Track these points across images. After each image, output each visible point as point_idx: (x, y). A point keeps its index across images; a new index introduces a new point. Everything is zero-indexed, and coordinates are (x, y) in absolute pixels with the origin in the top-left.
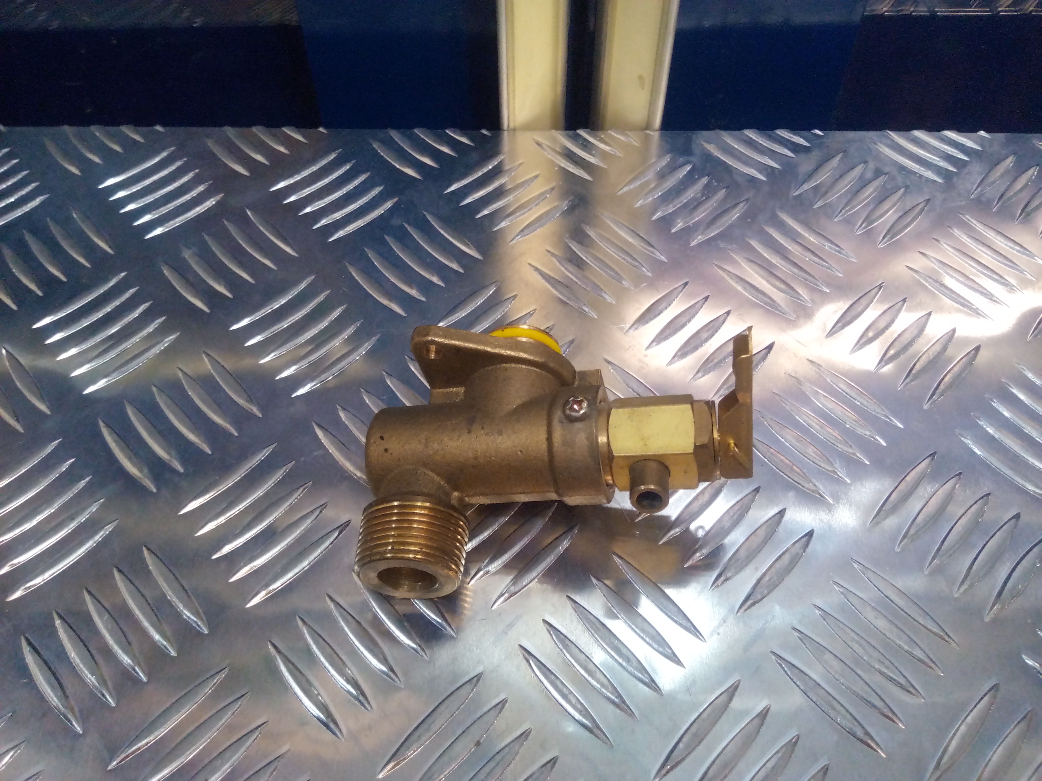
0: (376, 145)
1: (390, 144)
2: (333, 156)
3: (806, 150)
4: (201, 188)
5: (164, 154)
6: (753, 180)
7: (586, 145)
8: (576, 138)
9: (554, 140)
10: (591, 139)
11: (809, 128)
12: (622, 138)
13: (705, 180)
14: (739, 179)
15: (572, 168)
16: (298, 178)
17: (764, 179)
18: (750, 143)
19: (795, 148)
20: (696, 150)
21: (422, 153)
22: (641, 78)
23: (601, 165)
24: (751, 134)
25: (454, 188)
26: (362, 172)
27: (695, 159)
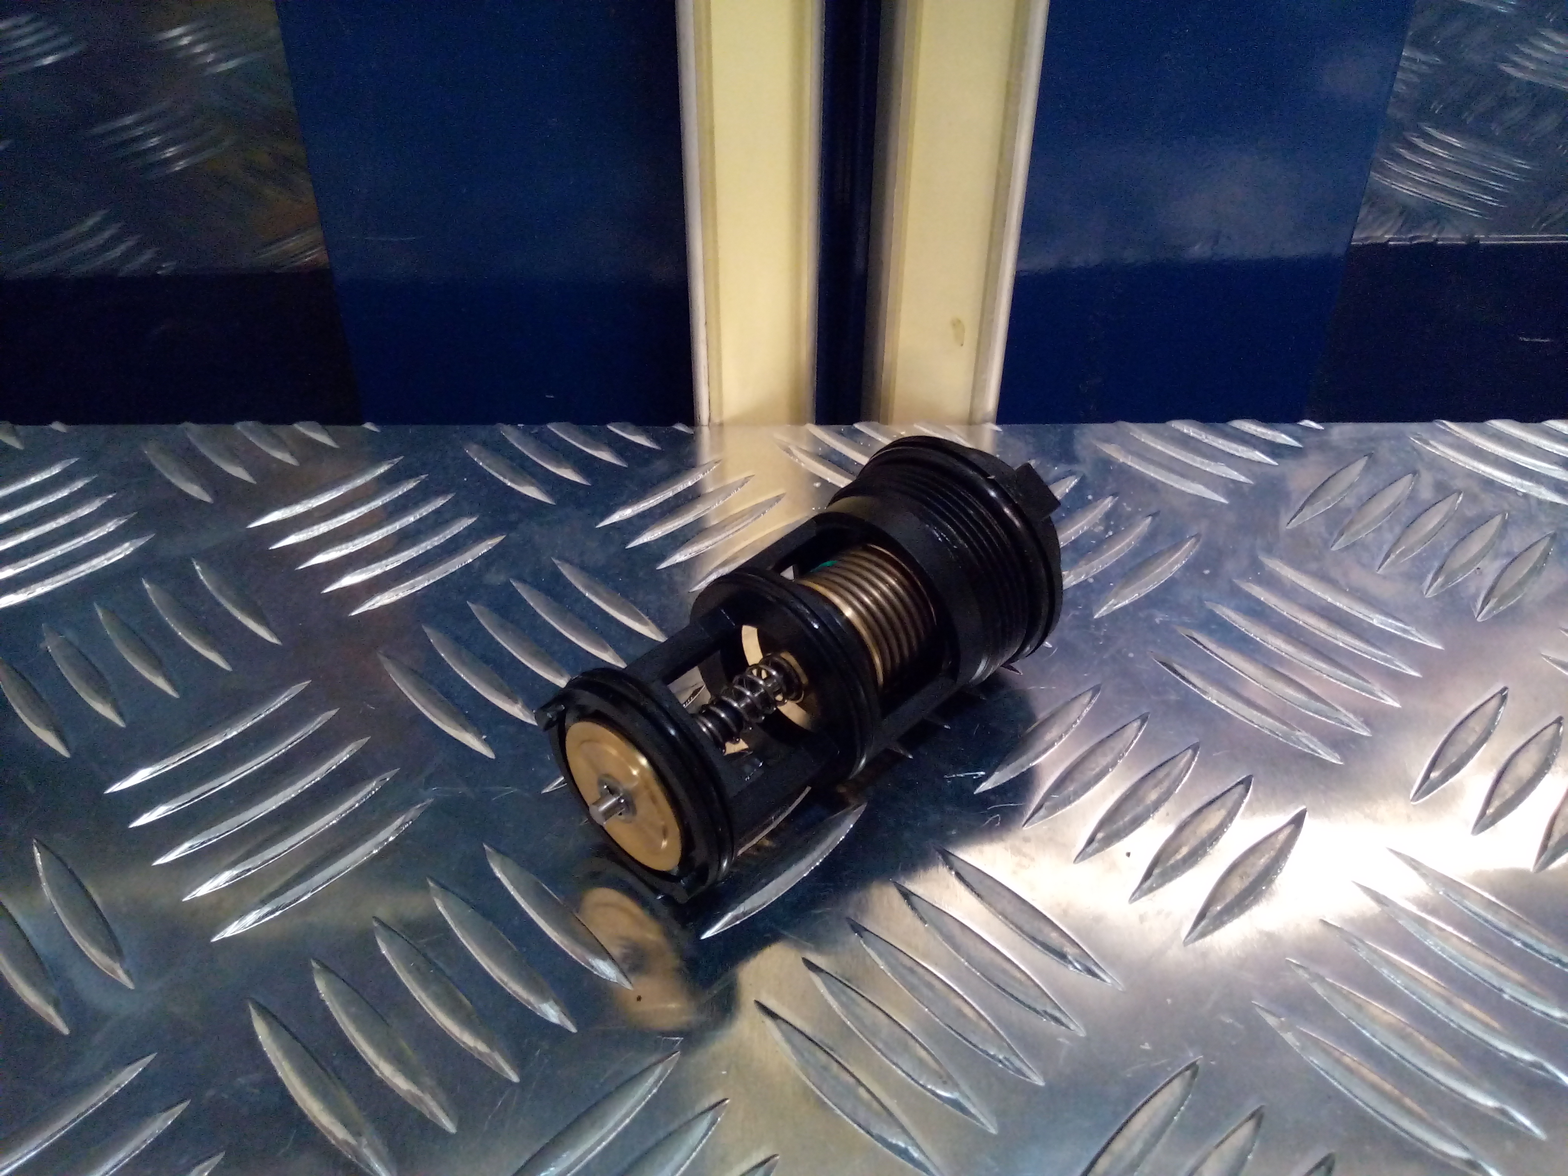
0: (471, 450)
1: (498, 447)
2: (385, 468)
3: (1296, 452)
6: (1203, 503)
8: (853, 437)
9: (812, 439)
13: (1107, 503)
16: (311, 504)
17: (1224, 501)
19: (1274, 449)
20: (1084, 454)
21: (559, 464)
24: (1185, 428)
25: (616, 517)
26: (438, 494)
27: (1083, 469)
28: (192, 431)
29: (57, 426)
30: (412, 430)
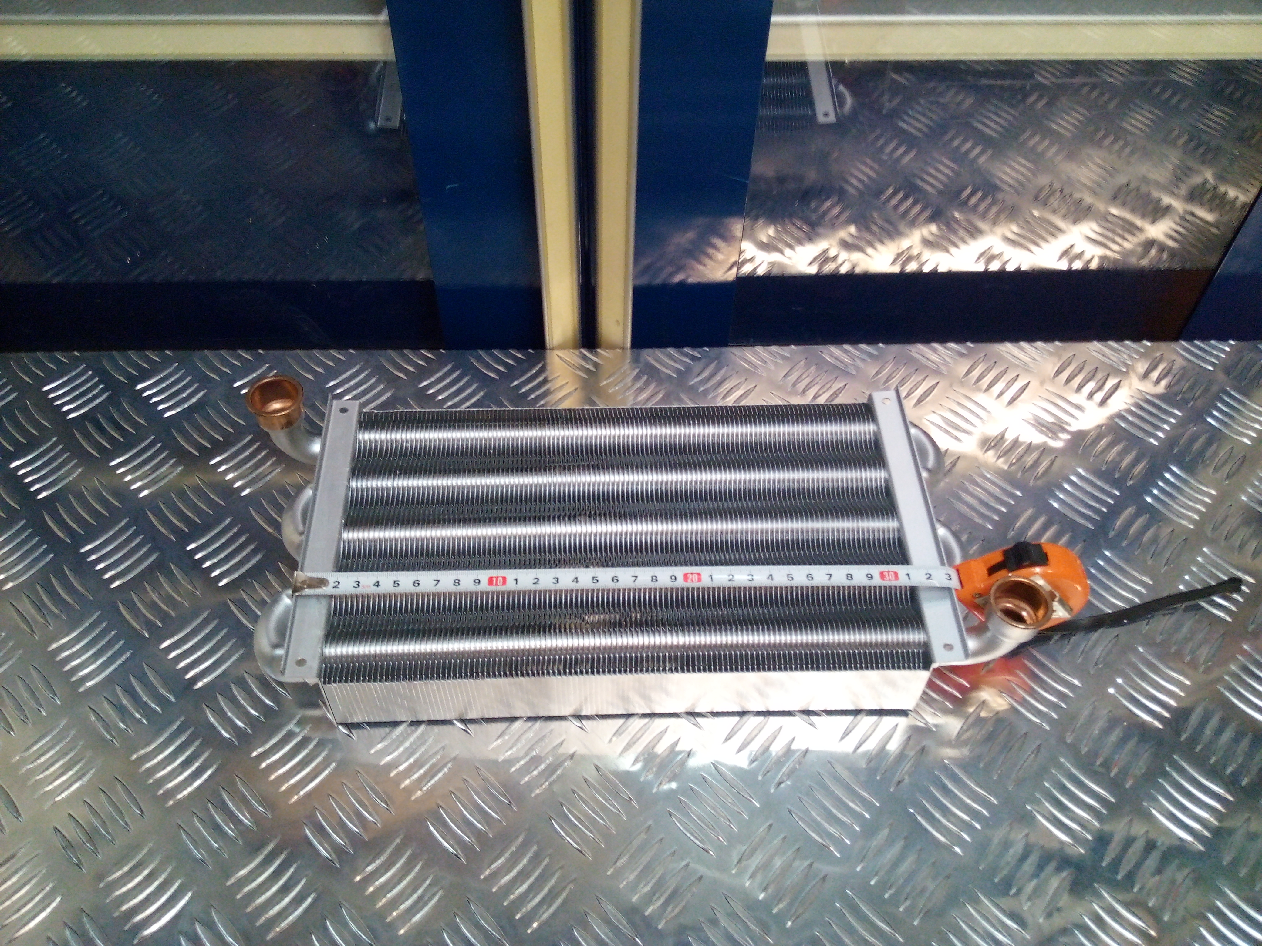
0: (472, 360)
1: (480, 359)
2: (450, 366)
3: (699, 359)
4: (382, 387)
5: (358, 367)
6: (670, 377)
7: (585, 358)
10: (588, 355)
11: (701, 346)
13: (645, 378)
14: (662, 376)
15: (577, 371)
16: (432, 379)
17: (675, 376)
18: (671, 357)
19: (693, 358)
20: (642, 359)
21: (498, 364)
22: (617, 321)
23: (593, 369)
24: (671, 351)
25: (515, 383)
26: (466, 375)
27: (641, 365)
28: (392, 353)
29: (351, 351)
30: (454, 352)
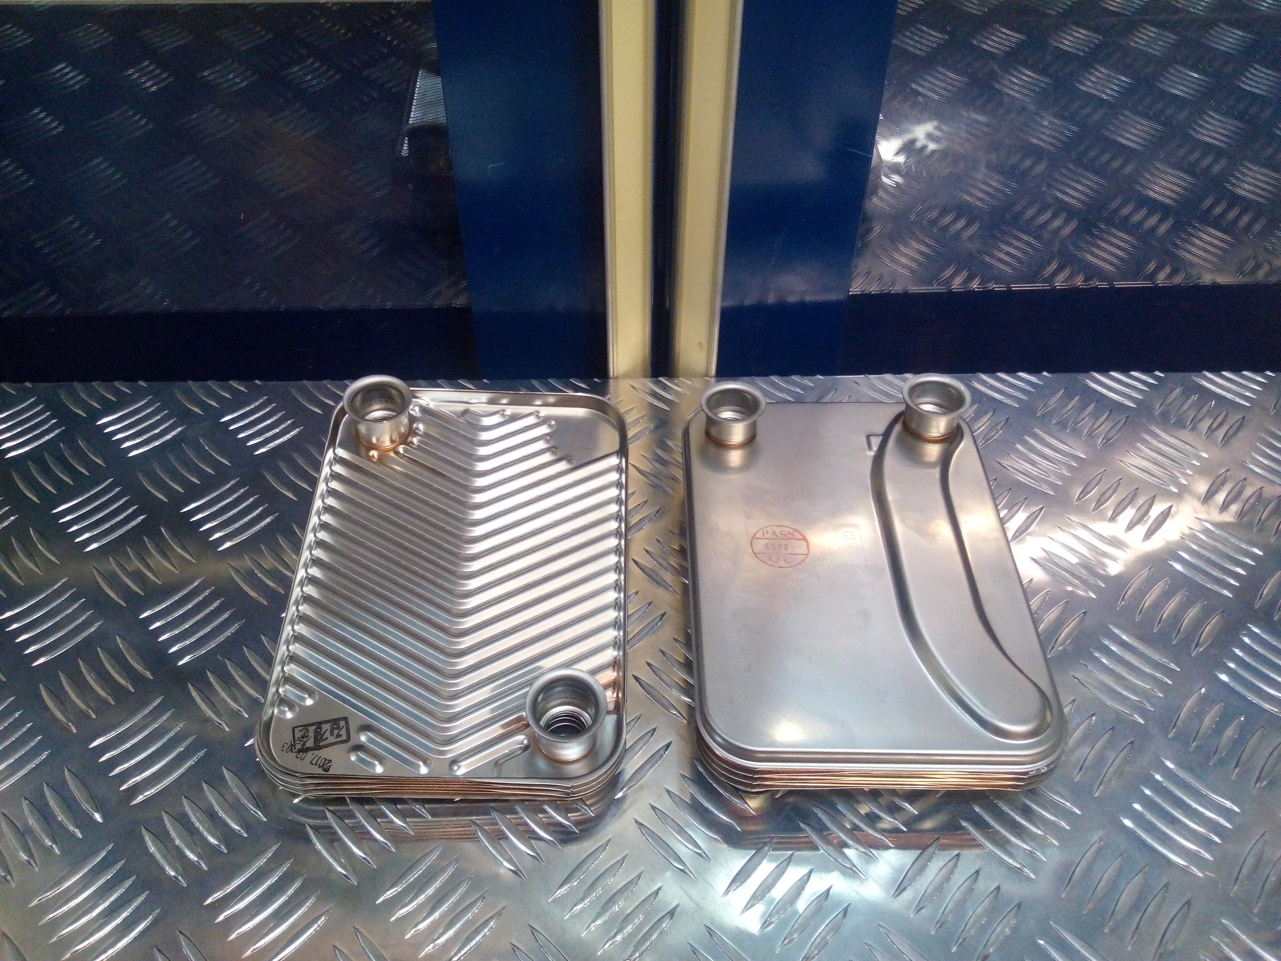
3: (811, 389)
7: (665, 388)
8: (658, 383)
9: (644, 385)
10: (668, 384)
11: (814, 374)
12: (689, 382)
15: (656, 403)
18: (775, 385)
19: (805, 388)
22: (700, 344)
23: (676, 400)
24: (775, 379)
